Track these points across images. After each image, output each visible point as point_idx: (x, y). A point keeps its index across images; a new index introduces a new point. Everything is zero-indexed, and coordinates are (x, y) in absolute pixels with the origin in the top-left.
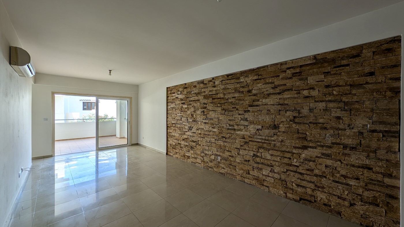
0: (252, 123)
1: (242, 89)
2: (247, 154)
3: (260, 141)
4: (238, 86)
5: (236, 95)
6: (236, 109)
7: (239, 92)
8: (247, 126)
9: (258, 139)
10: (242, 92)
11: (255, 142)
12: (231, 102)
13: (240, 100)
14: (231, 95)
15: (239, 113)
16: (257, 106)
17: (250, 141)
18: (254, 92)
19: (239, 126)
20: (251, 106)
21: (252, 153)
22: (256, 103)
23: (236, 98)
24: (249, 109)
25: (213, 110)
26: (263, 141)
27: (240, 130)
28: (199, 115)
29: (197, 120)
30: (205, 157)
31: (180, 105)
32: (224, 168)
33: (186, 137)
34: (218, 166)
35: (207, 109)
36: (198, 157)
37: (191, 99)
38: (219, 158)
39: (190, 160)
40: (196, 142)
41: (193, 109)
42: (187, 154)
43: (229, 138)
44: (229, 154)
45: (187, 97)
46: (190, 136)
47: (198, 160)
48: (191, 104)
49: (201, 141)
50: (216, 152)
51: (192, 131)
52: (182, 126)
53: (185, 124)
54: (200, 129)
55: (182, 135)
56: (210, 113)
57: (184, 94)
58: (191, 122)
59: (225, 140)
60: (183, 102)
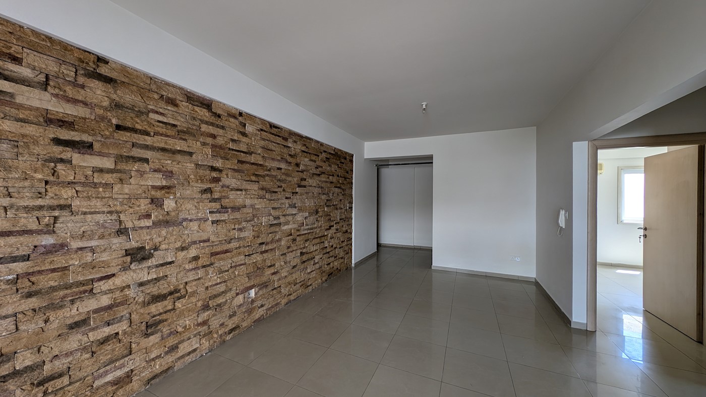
0: (300, 210)
1: (289, 159)
2: (294, 258)
3: (306, 232)
4: (285, 150)
5: (283, 166)
6: (281, 189)
7: (287, 162)
8: (295, 214)
9: (305, 230)
10: (290, 163)
11: (303, 235)
12: (275, 177)
13: (287, 175)
14: (275, 164)
15: (286, 196)
16: (305, 187)
17: (298, 236)
18: (302, 167)
19: (287, 217)
20: (299, 186)
21: (299, 252)
22: (303, 183)
23: (283, 171)
24: (298, 190)
25: (240, 188)
26: (309, 231)
27: (287, 223)
28: (193, 199)
29: (182, 216)
30: (214, 315)
31: (37, 150)
32: (262, 306)
33: (105, 301)
34: (250, 311)
35: (221, 183)
36: (186, 335)
37: (149, 140)
38: (252, 293)
39: (135, 384)
40: (171, 293)
41: (158, 180)
42: (109, 378)
43: (272, 242)
44: (272, 270)
45: (114, 121)
46: (141, 284)
47: (184, 348)
48: (146, 161)
49: (199, 279)
50: (245, 282)
51: (152, 262)
52: (59, 260)
53: (93, 243)
54: (194, 243)
55: (61, 307)
56: (232, 195)
57: (80, 98)
58: (148, 227)
59: (264, 248)
60: (77, 139)
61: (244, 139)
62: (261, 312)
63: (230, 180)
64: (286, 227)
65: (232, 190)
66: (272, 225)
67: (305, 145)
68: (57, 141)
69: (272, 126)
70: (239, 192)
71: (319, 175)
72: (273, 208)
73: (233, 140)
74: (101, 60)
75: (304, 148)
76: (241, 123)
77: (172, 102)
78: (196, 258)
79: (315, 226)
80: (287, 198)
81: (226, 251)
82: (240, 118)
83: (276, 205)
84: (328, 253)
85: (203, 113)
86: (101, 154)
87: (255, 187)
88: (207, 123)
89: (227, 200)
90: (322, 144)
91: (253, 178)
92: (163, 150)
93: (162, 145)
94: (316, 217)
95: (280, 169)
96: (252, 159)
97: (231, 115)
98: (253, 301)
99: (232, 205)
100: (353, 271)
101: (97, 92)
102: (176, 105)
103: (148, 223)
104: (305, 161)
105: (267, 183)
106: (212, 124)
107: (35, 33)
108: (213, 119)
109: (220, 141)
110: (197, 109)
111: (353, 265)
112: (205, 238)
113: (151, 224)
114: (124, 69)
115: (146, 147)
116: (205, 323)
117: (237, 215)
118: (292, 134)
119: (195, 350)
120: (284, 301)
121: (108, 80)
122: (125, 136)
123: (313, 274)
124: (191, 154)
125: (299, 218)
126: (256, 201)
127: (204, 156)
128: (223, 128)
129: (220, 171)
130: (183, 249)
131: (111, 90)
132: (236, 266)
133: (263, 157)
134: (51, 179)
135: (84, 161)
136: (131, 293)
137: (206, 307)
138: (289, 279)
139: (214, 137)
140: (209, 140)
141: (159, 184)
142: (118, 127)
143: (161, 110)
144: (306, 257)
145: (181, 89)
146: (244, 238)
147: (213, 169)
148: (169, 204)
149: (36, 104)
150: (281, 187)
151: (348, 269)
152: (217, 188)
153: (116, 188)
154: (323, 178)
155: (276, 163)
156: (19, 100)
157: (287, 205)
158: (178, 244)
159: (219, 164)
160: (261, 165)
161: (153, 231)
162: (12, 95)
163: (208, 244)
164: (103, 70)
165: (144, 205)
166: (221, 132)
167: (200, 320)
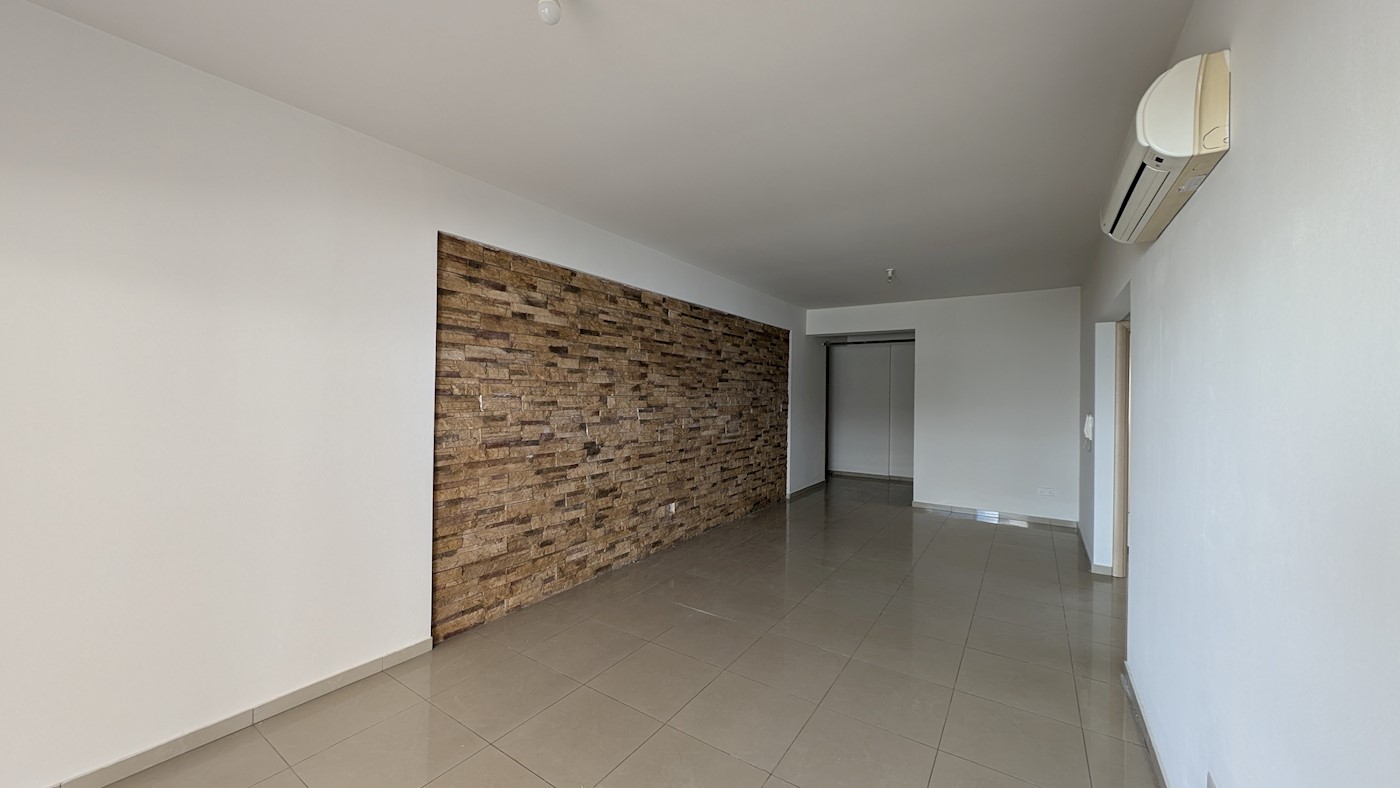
0: (721, 412)
1: (710, 346)
2: (713, 473)
3: (727, 441)
4: (705, 336)
5: (703, 355)
6: (700, 385)
7: (707, 350)
8: (715, 417)
9: (727, 438)
10: (710, 351)
11: (724, 444)
12: (695, 369)
13: (708, 366)
14: (696, 354)
15: (706, 393)
16: (727, 381)
17: (718, 445)
18: (723, 355)
19: (707, 420)
20: (721, 380)
21: (719, 466)
22: (725, 376)
23: (703, 361)
24: (719, 385)
25: (663, 384)
26: (731, 440)
27: (707, 428)
28: (626, 397)
29: (619, 414)
30: (642, 523)
31: (542, 357)
32: (682, 525)
33: (572, 487)
34: (671, 528)
35: (647, 380)
36: (621, 536)
37: (598, 340)
38: (673, 506)
39: (588, 570)
40: (612, 490)
41: (603, 378)
42: (574, 557)
43: (691, 449)
44: (690, 485)
45: (579, 326)
46: (593, 477)
47: (620, 549)
48: (596, 360)
49: (630, 481)
50: (668, 494)
51: (599, 457)
52: (551, 448)
53: (567, 435)
54: (627, 442)
55: (552, 486)
56: (656, 392)
57: (562, 310)
58: (598, 424)
59: (684, 456)
60: (560, 345)
61: (667, 328)
62: (679, 533)
63: (655, 376)
64: (705, 433)
65: (656, 386)
66: (691, 429)
67: (727, 326)
68: (553, 349)
69: (693, 307)
70: (662, 389)
71: (743, 364)
72: (693, 409)
73: (657, 331)
74: (574, 273)
75: (726, 330)
76: (664, 309)
77: (613, 300)
78: (628, 459)
79: (739, 433)
80: (707, 396)
81: (651, 455)
82: (664, 304)
83: (696, 405)
84: (754, 473)
85: (635, 305)
86: (573, 357)
87: (676, 382)
88: (637, 315)
89: (652, 398)
90: (747, 322)
91: (674, 372)
92: (608, 348)
93: (607, 344)
94: (740, 421)
95: (699, 359)
96: (673, 349)
97: (657, 303)
98: (673, 517)
99: (655, 403)
100: (788, 505)
101: (571, 303)
102: (616, 302)
103: (596, 419)
104: (727, 347)
105: (687, 377)
106: (641, 316)
107: (543, 263)
108: (641, 311)
109: (647, 333)
110: (630, 302)
111: (788, 497)
112: (635, 438)
113: (598, 421)
114: (586, 278)
115: (597, 347)
116: (633, 529)
117: (660, 415)
118: (713, 313)
119: (627, 554)
120: (703, 526)
121: (575, 290)
122: (586, 338)
123: (735, 499)
124: (625, 350)
125: (720, 422)
126: (677, 400)
127: (635, 350)
128: (649, 318)
129: (647, 366)
130: (619, 447)
131: (578, 299)
132: (658, 473)
133: (684, 346)
134: (548, 380)
135: (564, 364)
136: (587, 483)
137: (635, 513)
138: (708, 500)
139: (642, 329)
140: (639, 334)
141: (604, 382)
142: (583, 331)
143: (606, 310)
144: (728, 476)
145: (620, 285)
146: (665, 443)
147: (642, 364)
148: (611, 401)
149: (542, 320)
150: (700, 382)
151: (781, 499)
152: (644, 384)
153: (579, 386)
154: (749, 368)
155: (696, 352)
156: (536, 319)
157: (707, 405)
158: (617, 443)
159: (645, 359)
160: (681, 356)
161: (601, 427)
162: (532, 316)
163: (637, 445)
164: (574, 283)
165: (595, 402)
166: (648, 322)
167: (631, 524)
